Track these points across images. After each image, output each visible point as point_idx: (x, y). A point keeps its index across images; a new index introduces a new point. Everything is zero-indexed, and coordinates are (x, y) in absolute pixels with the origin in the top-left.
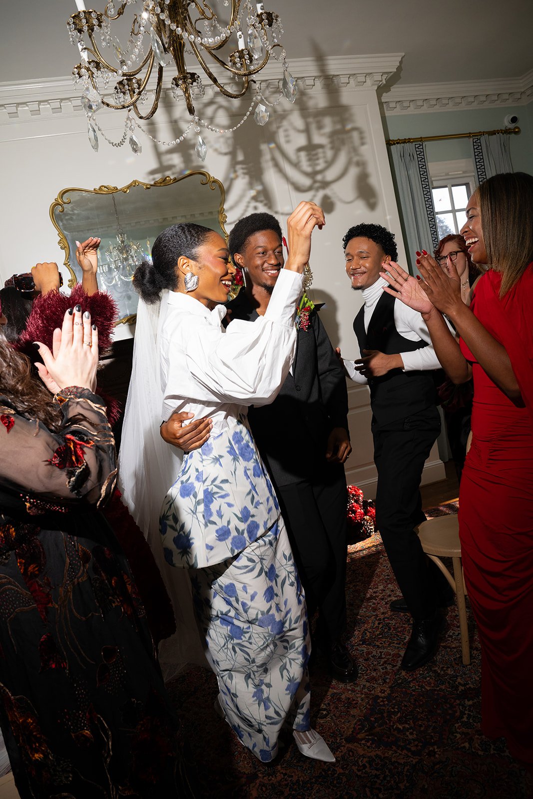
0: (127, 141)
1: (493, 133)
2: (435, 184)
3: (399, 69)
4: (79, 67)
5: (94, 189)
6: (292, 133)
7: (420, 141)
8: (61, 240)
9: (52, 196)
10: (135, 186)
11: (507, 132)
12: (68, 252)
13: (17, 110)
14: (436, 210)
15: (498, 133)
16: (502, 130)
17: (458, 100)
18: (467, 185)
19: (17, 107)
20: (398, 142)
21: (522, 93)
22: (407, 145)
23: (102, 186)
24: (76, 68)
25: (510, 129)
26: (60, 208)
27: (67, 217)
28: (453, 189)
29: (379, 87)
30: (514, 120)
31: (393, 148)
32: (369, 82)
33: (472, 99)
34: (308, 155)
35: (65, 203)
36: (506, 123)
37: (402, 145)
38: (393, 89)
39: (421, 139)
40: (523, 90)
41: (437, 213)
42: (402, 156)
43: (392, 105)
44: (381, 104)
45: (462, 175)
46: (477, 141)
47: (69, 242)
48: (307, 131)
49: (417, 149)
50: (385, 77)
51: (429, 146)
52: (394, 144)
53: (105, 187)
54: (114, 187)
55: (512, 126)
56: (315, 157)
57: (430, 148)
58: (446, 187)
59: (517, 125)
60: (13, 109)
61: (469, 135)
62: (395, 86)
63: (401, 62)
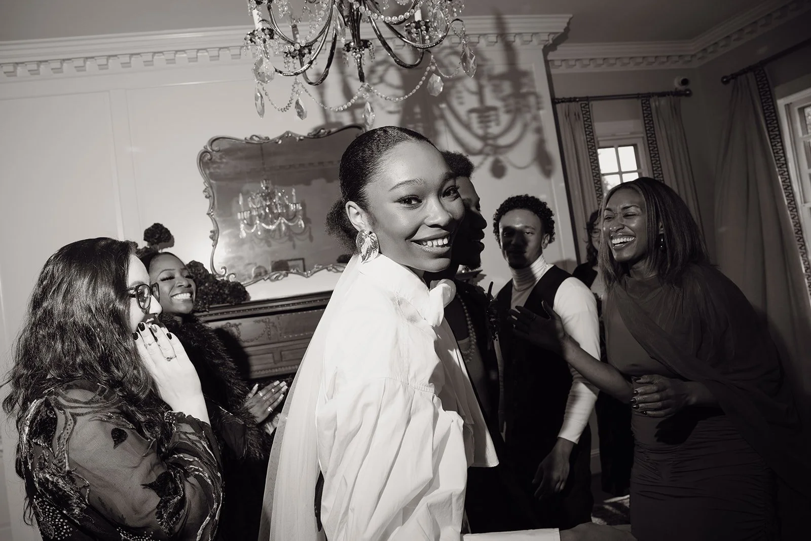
0: (293, 105)
1: (662, 95)
2: (601, 144)
3: (567, 30)
4: (252, 34)
5: (246, 139)
6: (465, 95)
7: (586, 100)
8: (206, 189)
9: (201, 143)
10: (287, 137)
11: (677, 94)
12: (212, 201)
13: (175, 57)
14: (602, 172)
15: (669, 95)
16: (671, 92)
17: (626, 61)
18: (635, 146)
19: (175, 54)
20: (563, 101)
21: (692, 56)
22: (573, 104)
23: (254, 136)
24: (249, 34)
25: (680, 91)
26: (209, 156)
27: (215, 166)
28: (620, 149)
29: (545, 46)
30: (685, 82)
31: (558, 106)
32: (535, 41)
33: (640, 60)
34: (480, 117)
35: (213, 151)
36: (676, 84)
37: (568, 104)
38: (559, 48)
39: (587, 99)
40: (693, 53)
41: (604, 175)
42: (567, 115)
43: (557, 63)
44: (547, 62)
45: (629, 136)
46: (646, 102)
47: (214, 191)
48: (480, 93)
49: (583, 109)
50: (552, 36)
51: (596, 106)
52: (559, 103)
53: (256, 136)
54: (266, 138)
55: (682, 88)
56: (487, 119)
57: (597, 108)
58: (612, 147)
59: (688, 87)
60: (171, 56)
61: (638, 96)
62: (562, 45)
63: (569, 23)
